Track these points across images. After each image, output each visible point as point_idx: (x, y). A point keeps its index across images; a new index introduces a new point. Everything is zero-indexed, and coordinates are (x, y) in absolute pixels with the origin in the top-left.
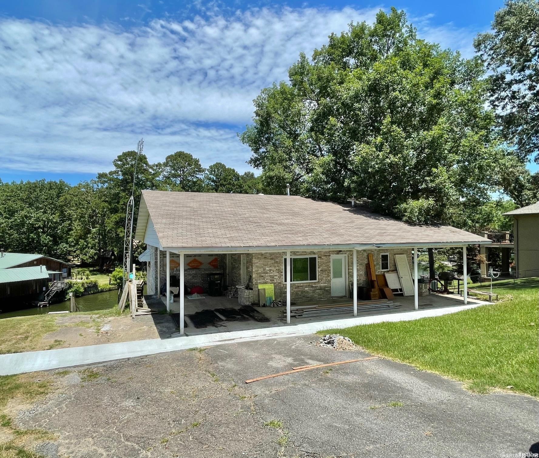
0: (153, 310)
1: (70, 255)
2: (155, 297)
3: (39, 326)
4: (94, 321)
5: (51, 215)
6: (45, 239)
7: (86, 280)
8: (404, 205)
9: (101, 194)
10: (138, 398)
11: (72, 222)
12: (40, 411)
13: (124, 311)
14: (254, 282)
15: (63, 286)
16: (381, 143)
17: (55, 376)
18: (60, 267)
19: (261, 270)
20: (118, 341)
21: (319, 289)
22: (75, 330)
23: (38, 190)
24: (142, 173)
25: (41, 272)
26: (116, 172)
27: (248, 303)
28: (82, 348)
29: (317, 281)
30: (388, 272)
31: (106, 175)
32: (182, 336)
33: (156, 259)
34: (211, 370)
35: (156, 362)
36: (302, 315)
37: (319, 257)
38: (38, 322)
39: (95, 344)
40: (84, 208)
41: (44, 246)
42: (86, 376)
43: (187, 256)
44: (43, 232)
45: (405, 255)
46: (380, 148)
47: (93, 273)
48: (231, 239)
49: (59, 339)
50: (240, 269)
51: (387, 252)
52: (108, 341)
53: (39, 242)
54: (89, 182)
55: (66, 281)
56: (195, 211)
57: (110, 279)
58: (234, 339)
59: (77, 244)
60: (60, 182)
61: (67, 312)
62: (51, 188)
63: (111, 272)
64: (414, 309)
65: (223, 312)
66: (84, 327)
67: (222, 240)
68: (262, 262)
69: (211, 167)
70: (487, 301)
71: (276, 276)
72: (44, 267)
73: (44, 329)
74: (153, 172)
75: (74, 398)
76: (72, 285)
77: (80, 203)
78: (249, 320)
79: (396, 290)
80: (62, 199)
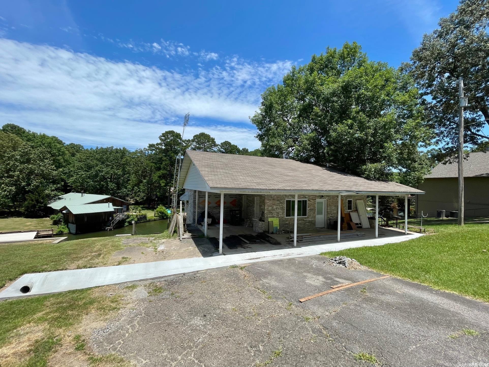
0: (194, 235)
1: (128, 197)
2: (193, 225)
3: (110, 245)
4: (151, 242)
5: (117, 170)
6: (112, 185)
7: (139, 214)
8: (364, 167)
9: (150, 157)
10: (205, 316)
11: (130, 175)
12: (113, 330)
13: (173, 235)
14: (266, 216)
15: (123, 217)
16: (352, 124)
17: (124, 290)
18: (121, 204)
19: (270, 208)
20: (172, 259)
21: (308, 222)
22: (137, 249)
23: (108, 153)
24: (178, 145)
25: (109, 207)
26: (161, 144)
27: (261, 231)
28: (144, 264)
29: (307, 216)
30: (352, 211)
31: (154, 145)
32: (221, 255)
33: (195, 198)
34: (259, 286)
35: (208, 278)
36: (302, 240)
37: (309, 200)
38: (109, 242)
39: (154, 261)
40: (138, 166)
41: (111, 190)
42: (151, 290)
43: (225, 195)
44: (111, 181)
45: (362, 201)
46: (351, 127)
47: (143, 208)
48: (258, 184)
49: (126, 256)
50: (254, 207)
51: (351, 198)
52: (164, 258)
53: (107, 187)
54: (143, 150)
55: (126, 213)
56: (226, 165)
57: (155, 213)
58: (259, 258)
59: (133, 190)
60: (123, 149)
61: (130, 235)
62: (117, 152)
63: (155, 209)
64: (375, 238)
65: (245, 237)
66: (144, 247)
67: (252, 184)
68: (271, 202)
69: (222, 144)
70: (419, 232)
71: (280, 212)
72: (111, 204)
73: (113, 248)
74: (185, 145)
75: (145, 314)
76: (130, 216)
77: (136, 163)
78: (266, 243)
79: (357, 224)
80: (124, 160)
